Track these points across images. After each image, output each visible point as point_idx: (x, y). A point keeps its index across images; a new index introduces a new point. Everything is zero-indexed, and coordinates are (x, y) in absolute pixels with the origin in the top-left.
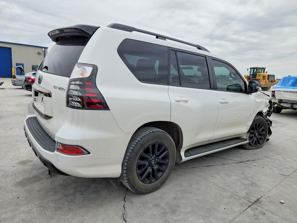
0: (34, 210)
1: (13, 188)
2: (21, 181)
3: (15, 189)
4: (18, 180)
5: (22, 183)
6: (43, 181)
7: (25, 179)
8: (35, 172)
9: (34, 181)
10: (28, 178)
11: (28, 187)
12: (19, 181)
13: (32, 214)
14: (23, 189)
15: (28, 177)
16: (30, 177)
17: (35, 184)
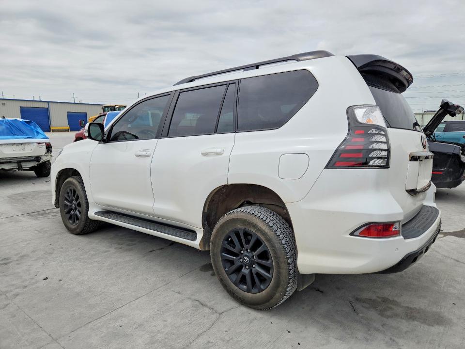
0: (443, 284)
1: (455, 321)
2: (438, 324)
3: (452, 318)
4: (441, 329)
5: (438, 320)
6: (407, 305)
7: (429, 325)
8: (404, 325)
9: (419, 313)
10: (422, 323)
11: (434, 310)
12: (441, 327)
13: (448, 283)
14: (442, 310)
15: (422, 325)
16: (419, 323)
17: (423, 307)
